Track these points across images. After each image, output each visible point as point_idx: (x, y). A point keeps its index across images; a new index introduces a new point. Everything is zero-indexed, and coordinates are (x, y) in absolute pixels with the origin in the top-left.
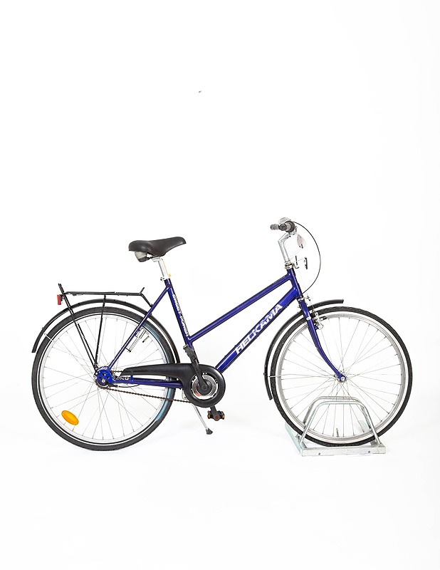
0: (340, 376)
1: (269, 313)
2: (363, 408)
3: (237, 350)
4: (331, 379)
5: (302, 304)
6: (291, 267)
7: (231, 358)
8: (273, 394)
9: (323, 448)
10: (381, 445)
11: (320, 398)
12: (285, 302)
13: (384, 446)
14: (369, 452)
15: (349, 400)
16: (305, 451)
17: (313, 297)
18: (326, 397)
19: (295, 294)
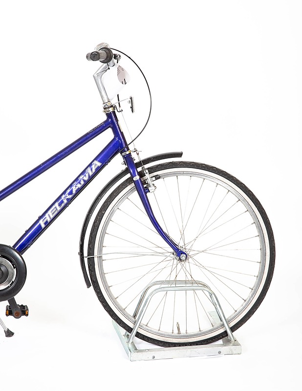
0: (179, 253)
1: (83, 173)
2: (212, 294)
3: (42, 223)
4: (169, 258)
5: (128, 159)
6: (111, 110)
7: (34, 234)
8: (92, 280)
9: (158, 350)
10: (236, 344)
11: (155, 284)
12: (105, 157)
13: (239, 345)
14: (220, 353)
15: (194, 284)
16: (135, 355)
17: (142, 150)
18: (162, 282)
19: (118, 146)
